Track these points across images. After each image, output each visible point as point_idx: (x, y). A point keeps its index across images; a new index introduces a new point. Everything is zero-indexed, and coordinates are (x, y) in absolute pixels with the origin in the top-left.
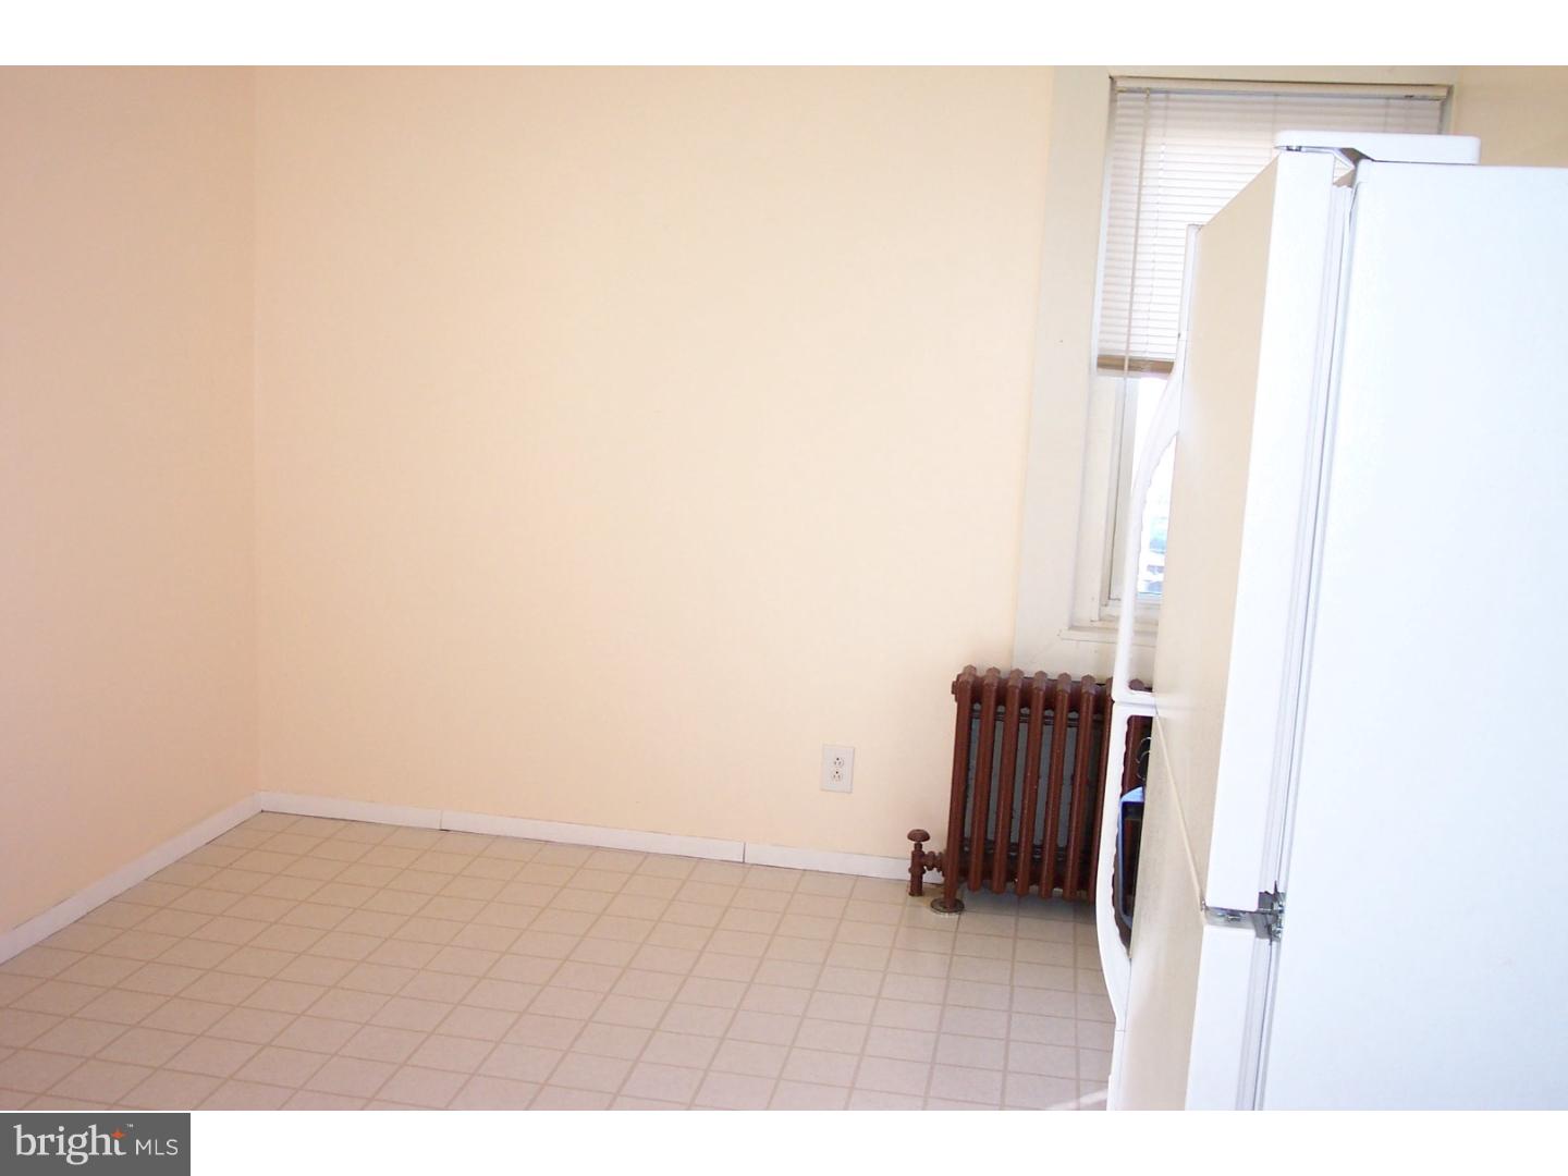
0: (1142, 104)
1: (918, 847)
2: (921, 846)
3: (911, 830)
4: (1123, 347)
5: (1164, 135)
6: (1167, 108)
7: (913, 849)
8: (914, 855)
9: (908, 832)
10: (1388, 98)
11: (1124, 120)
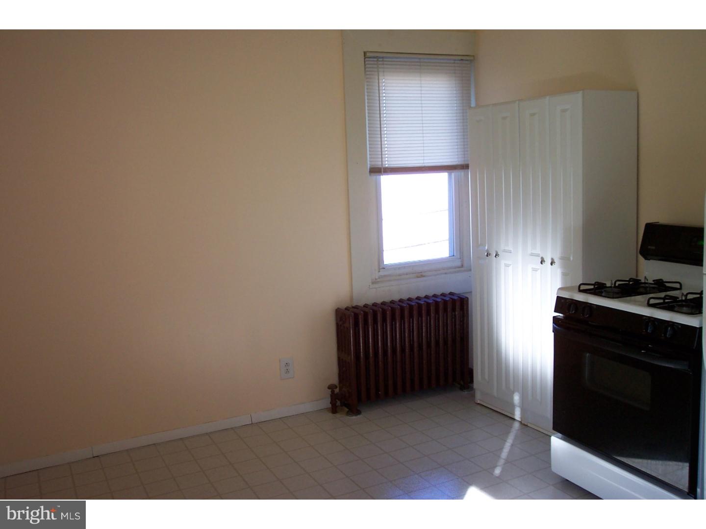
0: (376, 63)
1: (333, 392)
2: (334, 391)
3: (329, 384)
4: (380, 163)
5: (384, 76)
6: (383, 64)
7: (330, 393)
8: (331, 396)
9: (327, 386)
10: (455, 60)
11: (369, 69)
